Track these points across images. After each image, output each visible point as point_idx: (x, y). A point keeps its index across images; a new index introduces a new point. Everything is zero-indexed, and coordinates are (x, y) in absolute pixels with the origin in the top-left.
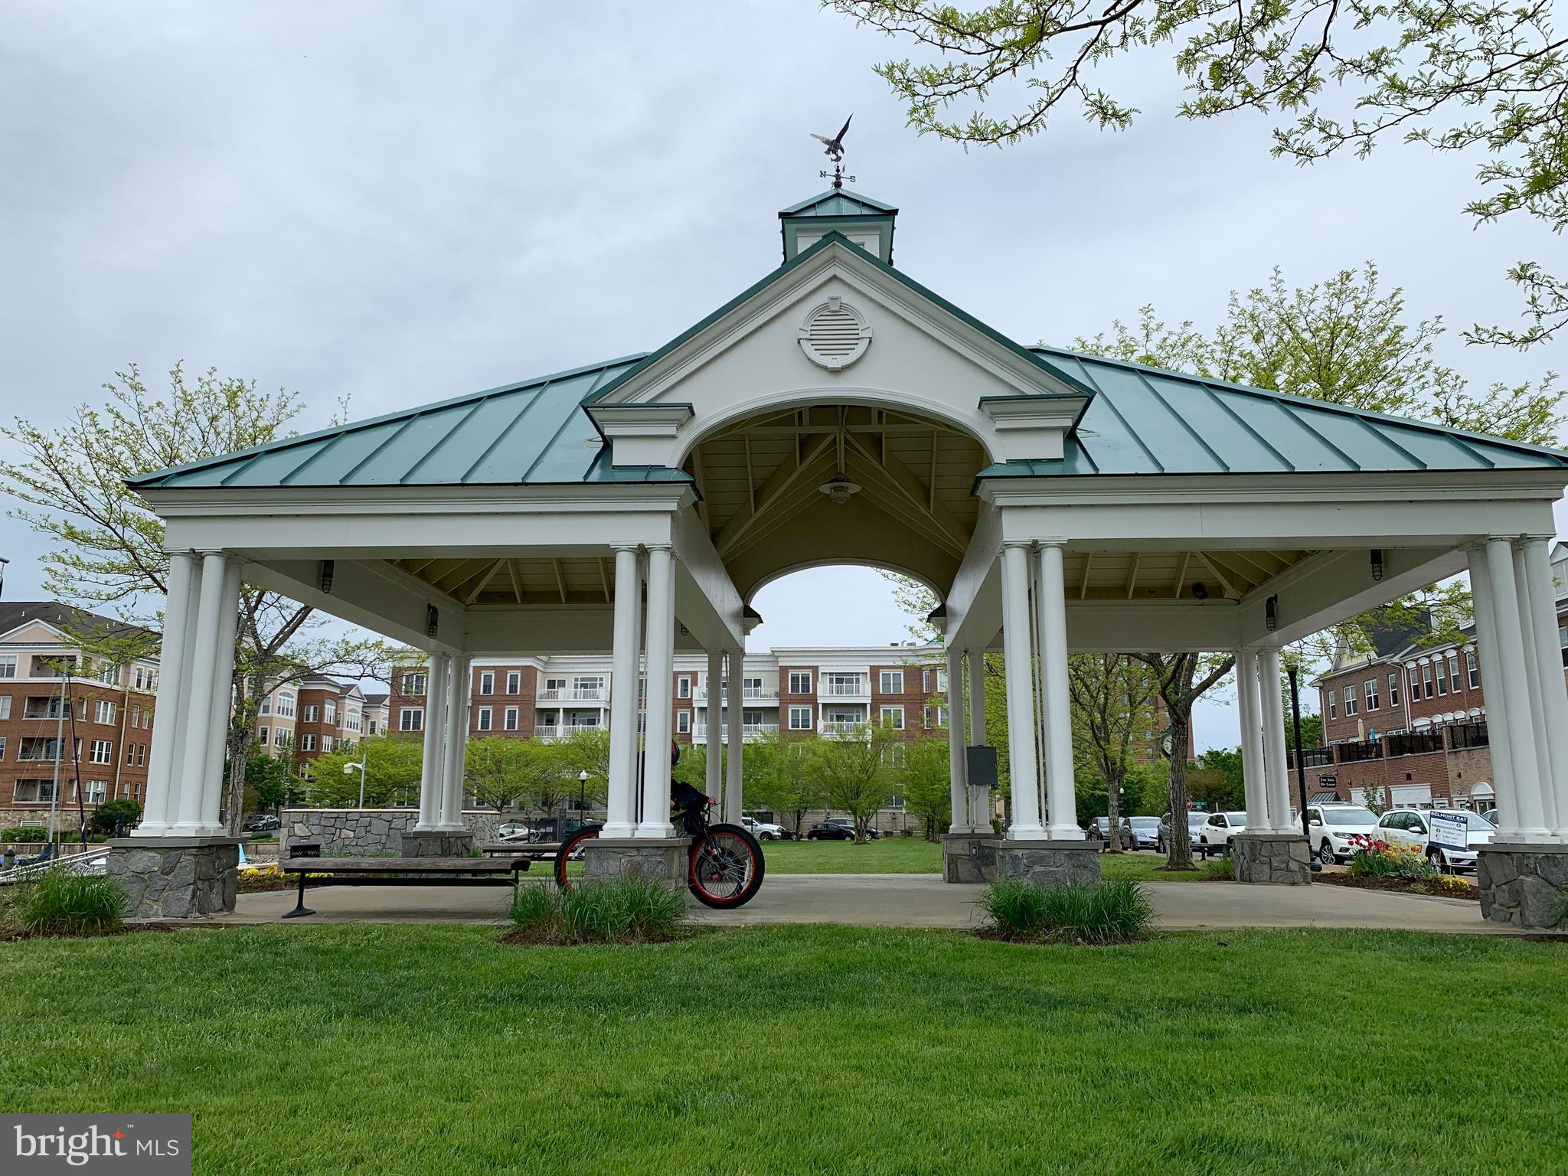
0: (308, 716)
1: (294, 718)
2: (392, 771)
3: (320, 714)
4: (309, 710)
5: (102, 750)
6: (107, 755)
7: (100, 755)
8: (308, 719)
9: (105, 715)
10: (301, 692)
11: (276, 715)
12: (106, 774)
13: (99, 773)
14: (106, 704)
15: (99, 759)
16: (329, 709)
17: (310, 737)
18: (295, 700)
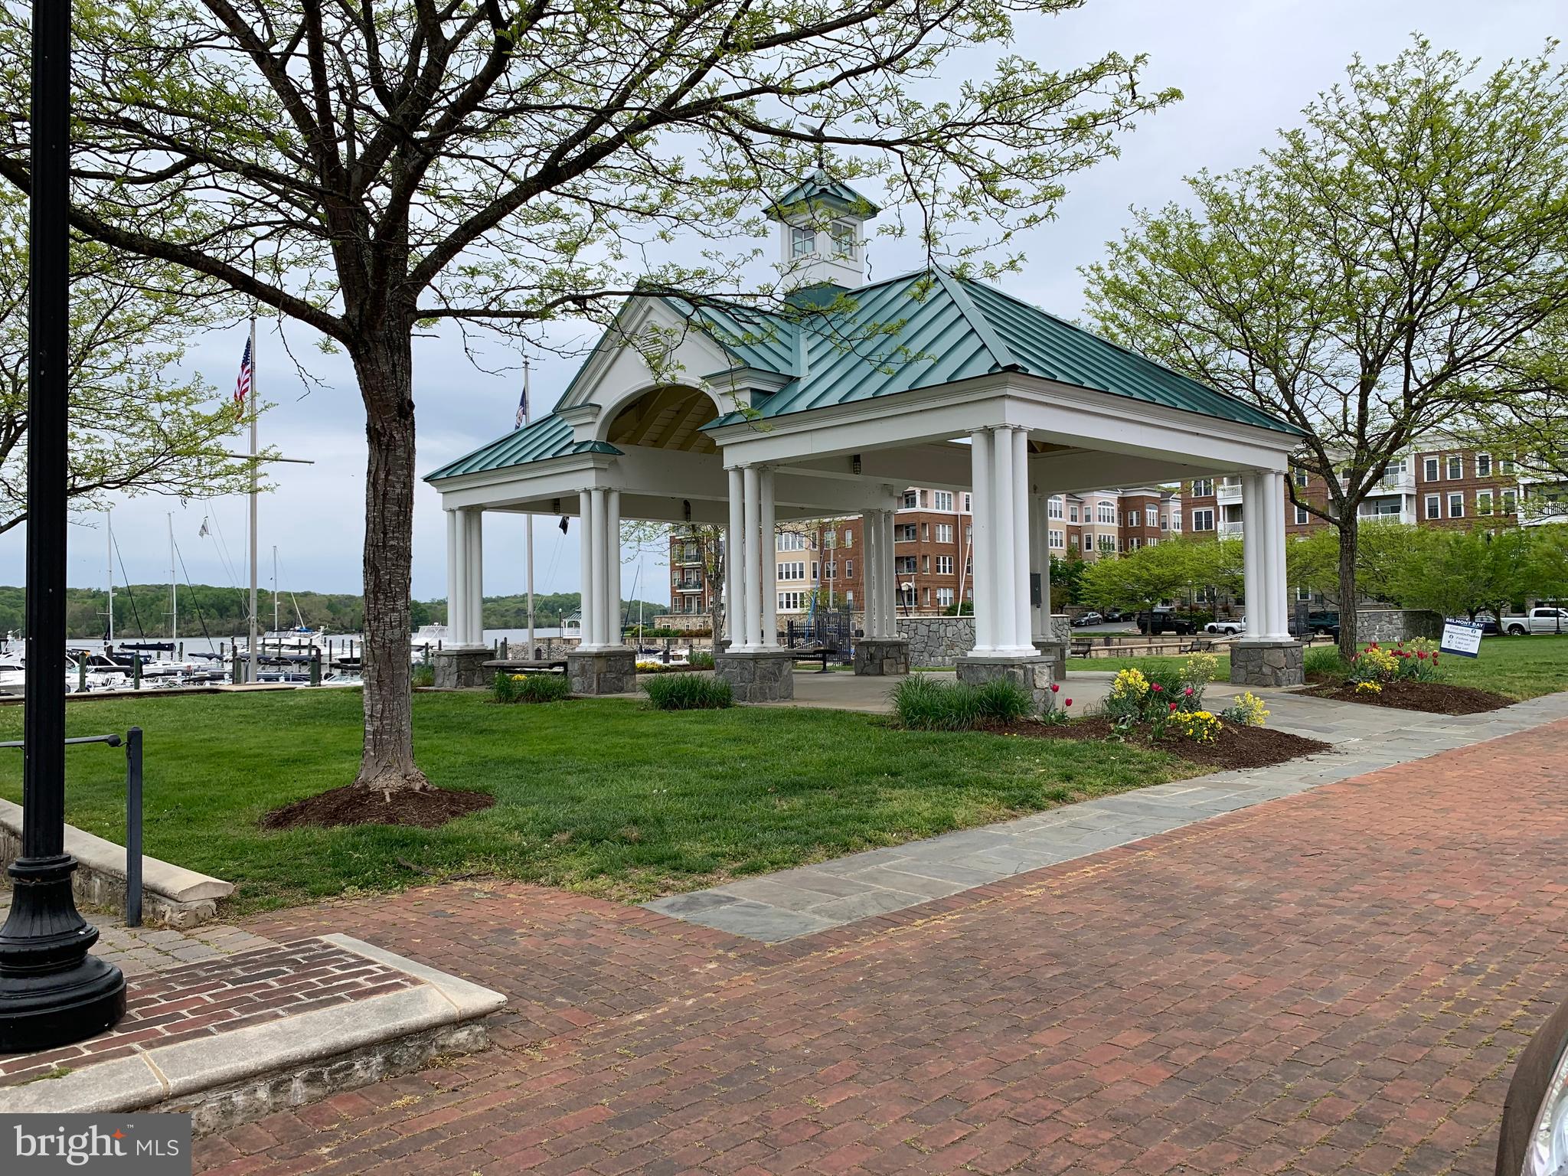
0: (1132, 521)
1: (1116, 524)
2: (1157, 571)
3: (1142, 518)
4: (1132, 516)
5: (945, 564)
6: (950, 568)
7: (944, 568)
8: (1132, 523)
9: (944, 535)
10: (1121, 500)
11: (1098, 523)
12: (951, 582)
13: (947, 582)
14: (944, 527)
15: (944, 571)
16: (1151, 513)
17: (1135, 540)
18: (1115, 508)
